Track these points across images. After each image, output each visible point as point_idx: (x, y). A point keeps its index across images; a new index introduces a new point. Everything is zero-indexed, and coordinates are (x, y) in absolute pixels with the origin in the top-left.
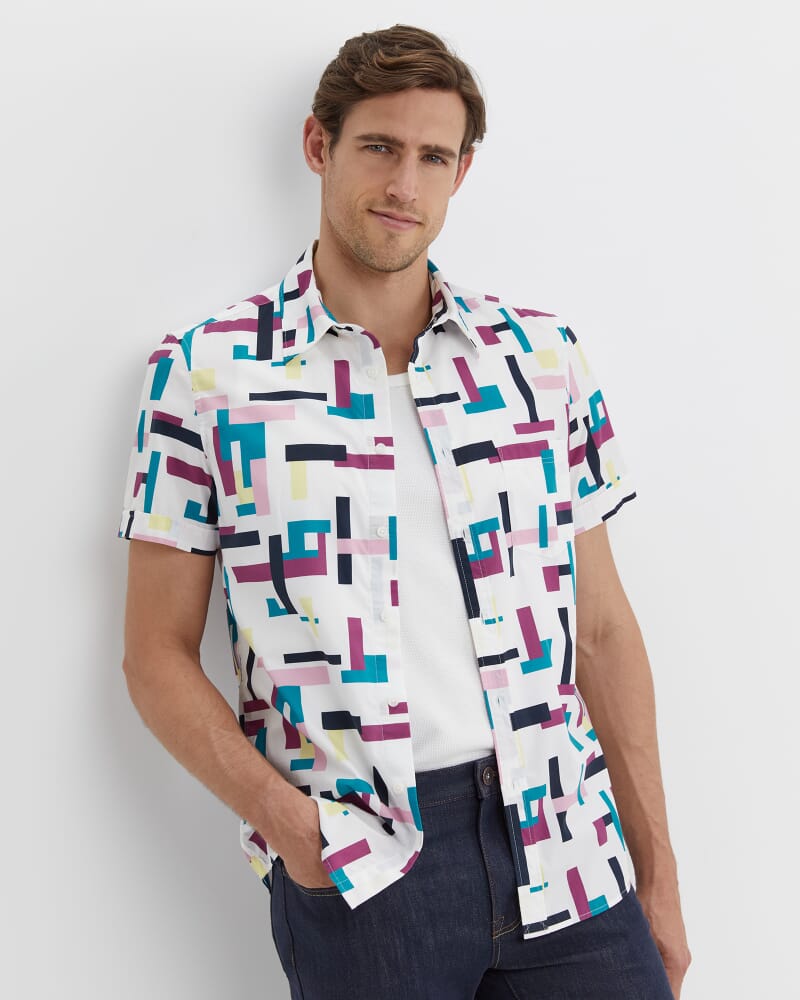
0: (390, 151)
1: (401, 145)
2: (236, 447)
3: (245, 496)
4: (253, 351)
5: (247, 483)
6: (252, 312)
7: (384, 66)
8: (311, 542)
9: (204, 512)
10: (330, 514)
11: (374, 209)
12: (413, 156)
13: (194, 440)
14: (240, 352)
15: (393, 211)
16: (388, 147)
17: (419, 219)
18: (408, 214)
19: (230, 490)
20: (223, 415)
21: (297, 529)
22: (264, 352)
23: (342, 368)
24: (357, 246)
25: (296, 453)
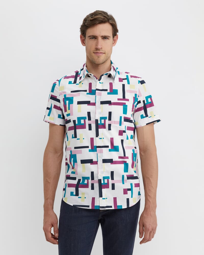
0: (95, 38)
1: (97, 37)
2: (67, 102)
3: (68, 112)
4: (73, 82)
5: (69, 109)
6: (74, 74)
7: (91, 20)
8: (82, 122)
9: (62, 117)
10: (86, 116)
11: (94, 52)
12: (100, 38)
13: (59, 101)
14: (70, 83)
15: (98, 51)
16: (95, 37)
17: (104, 52)
18: (101, 51)
19: (66, 111)
20: (65, 96)
21: (79, 119)
22: (75, 82)
23: (90, 85)
24: (92, 60)
25: (79, 103)
